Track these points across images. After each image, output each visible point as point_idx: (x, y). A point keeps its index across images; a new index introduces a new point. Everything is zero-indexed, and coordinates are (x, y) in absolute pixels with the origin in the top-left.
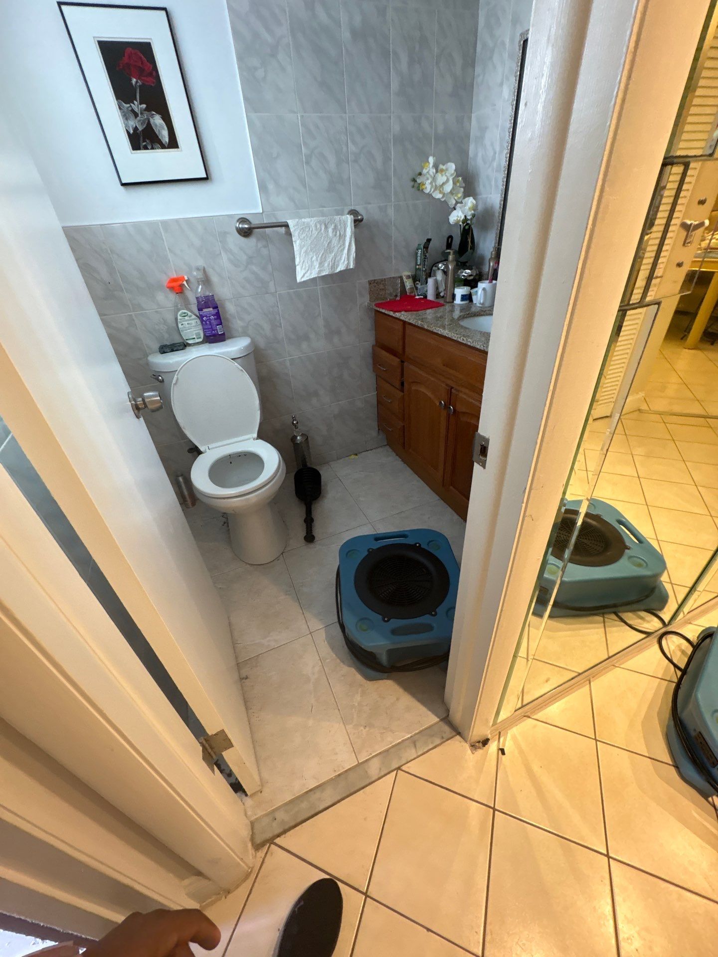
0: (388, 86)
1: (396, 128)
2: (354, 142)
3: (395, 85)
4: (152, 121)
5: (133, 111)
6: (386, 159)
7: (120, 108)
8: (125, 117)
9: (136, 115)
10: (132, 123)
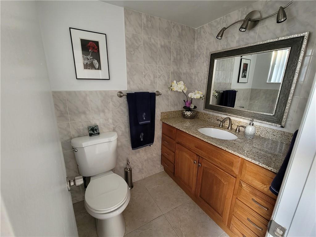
0: (170, 59)
1: (172, 70)
2: (159, 73)
3: (172, 60)
4: (93, 61)
5: (87, 58)
6: (169, 78)
7: (83, 57)
8: (84, 59)
9: (88, 59)
10: (86, 62)
